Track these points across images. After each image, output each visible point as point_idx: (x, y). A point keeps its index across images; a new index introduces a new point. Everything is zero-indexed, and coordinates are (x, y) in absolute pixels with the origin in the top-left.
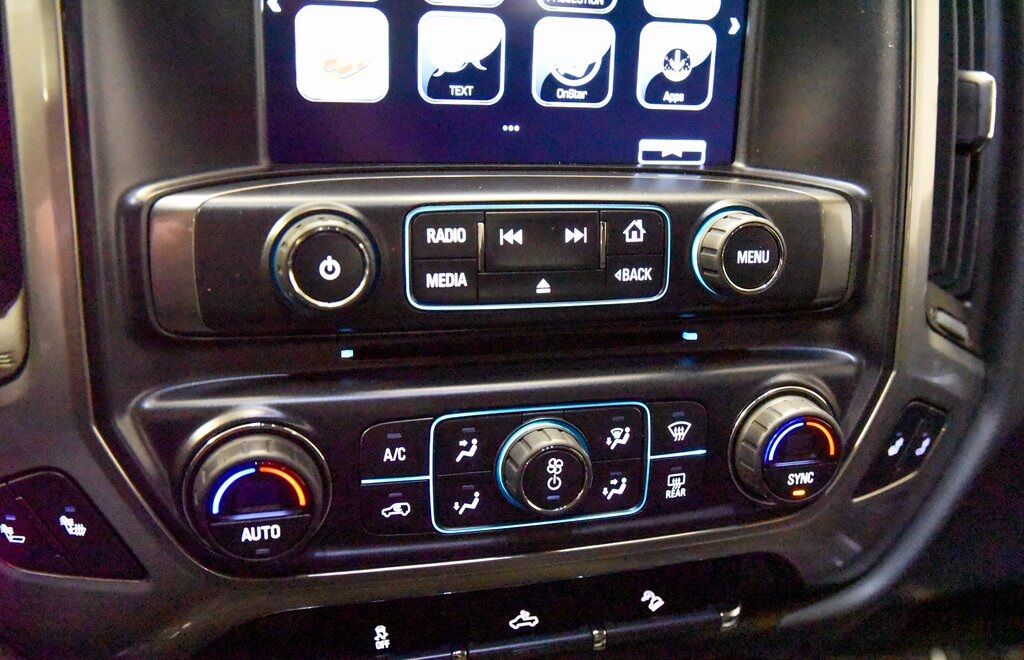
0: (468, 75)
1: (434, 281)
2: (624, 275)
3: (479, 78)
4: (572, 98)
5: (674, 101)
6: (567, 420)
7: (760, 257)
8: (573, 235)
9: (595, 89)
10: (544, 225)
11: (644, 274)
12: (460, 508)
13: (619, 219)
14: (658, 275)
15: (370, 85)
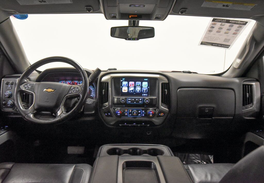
0: (132, 90)
1: (129, 102)
2: (140, 102)
3: (133, 91)
4: (138, 92)
5: (145, 92)
6: (136, 110)
7: (148, 101)
8: (137, 100)
9: (140, 91)
10: (135, 99)
11: (141, 102)
12: (130, 115)
13: (140, 99)
14: (142, 102)
15: (127, 91)
